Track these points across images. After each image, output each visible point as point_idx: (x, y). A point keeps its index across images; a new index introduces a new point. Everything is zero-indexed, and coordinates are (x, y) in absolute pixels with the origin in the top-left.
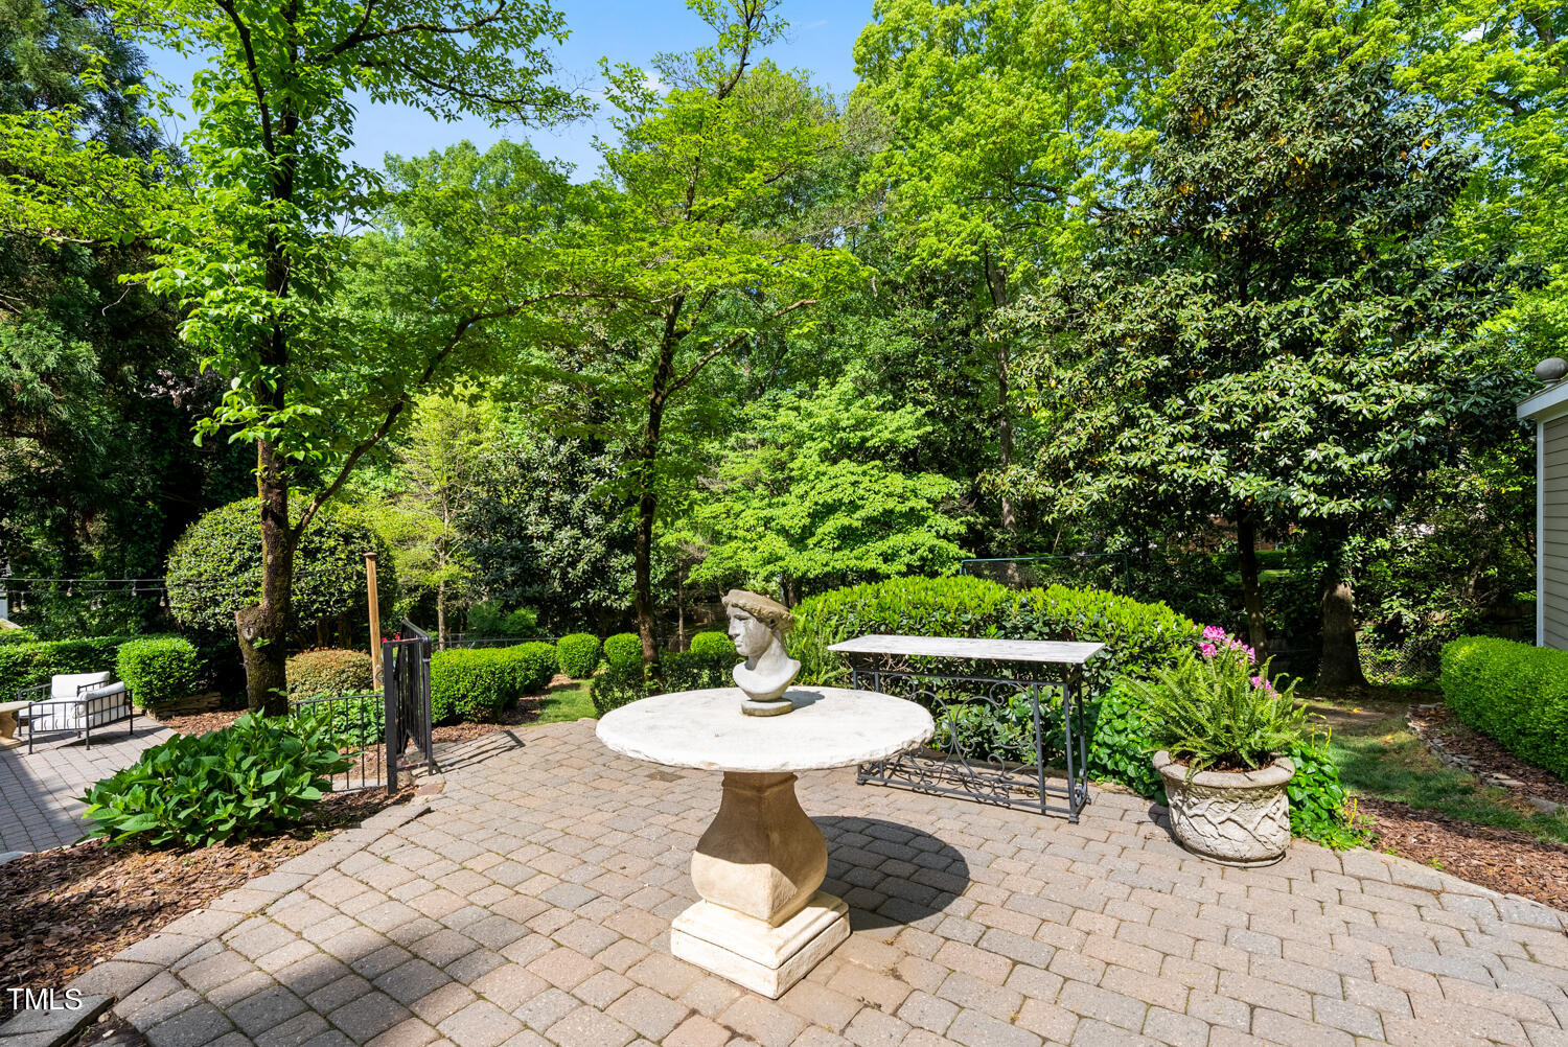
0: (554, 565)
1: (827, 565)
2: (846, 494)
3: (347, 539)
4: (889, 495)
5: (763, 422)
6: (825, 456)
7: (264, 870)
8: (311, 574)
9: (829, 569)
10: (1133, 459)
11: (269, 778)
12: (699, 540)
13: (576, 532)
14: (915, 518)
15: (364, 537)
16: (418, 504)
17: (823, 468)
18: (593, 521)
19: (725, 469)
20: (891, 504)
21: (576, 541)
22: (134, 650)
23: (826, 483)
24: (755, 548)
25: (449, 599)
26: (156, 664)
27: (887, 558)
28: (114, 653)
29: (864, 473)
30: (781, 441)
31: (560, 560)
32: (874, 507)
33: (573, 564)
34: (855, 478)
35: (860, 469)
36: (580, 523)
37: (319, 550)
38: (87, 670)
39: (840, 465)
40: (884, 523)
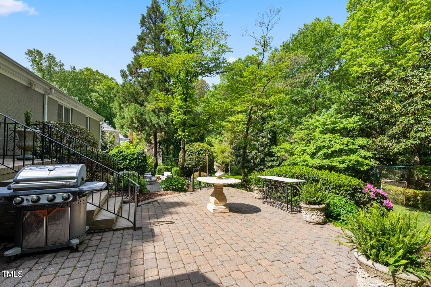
0: (252, 159)
1: (320, 163)
2: (326, 143)
3: (206, 151)
4: (343, 144)
5: (306, 123)
6: (321, 133)
7: (174, 194)
8: (199, 158)
9: (320, 165)
10: (418, 135)
11: (176, 183)
12: (286, 155)
13: (257, 151)
14: (352, 151)
15: (209, 151)
16: (226, 143)
17: (321, 136)
18: (261, 149)
19: (294, 136)
20: (342, 147)
21: (256, 153)
22: (174, 169)
23: (321, 140)
24: (300, 158)
25: (231, 165)
26: (177, 172)
27: (341, 163)
28: (172, 169)
29: (334, 137)
30: (311, 128)
31: (253, 158)
32: (336, 147)
33: (256, 159)
34: (330, 139)
35: (332, 136)
36: (258, 150)
37: (201, 153)
38: (169, 172)
39: (327, 135)
40: (339, 153)
